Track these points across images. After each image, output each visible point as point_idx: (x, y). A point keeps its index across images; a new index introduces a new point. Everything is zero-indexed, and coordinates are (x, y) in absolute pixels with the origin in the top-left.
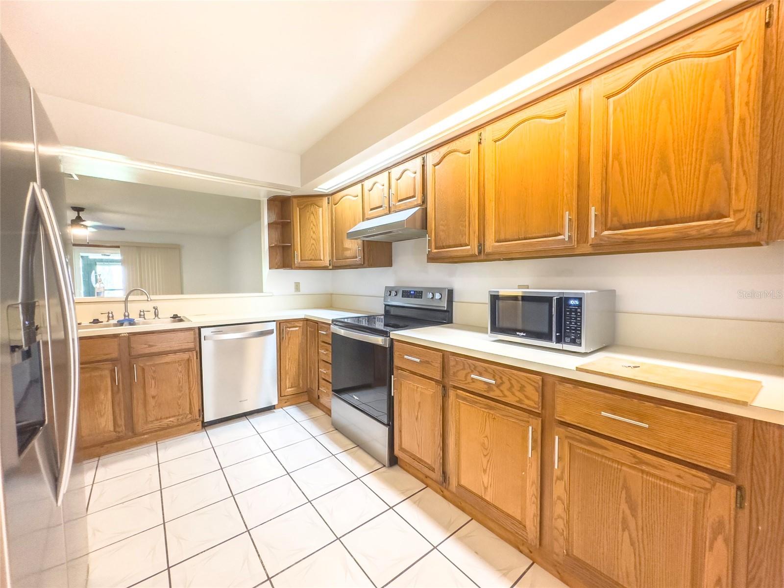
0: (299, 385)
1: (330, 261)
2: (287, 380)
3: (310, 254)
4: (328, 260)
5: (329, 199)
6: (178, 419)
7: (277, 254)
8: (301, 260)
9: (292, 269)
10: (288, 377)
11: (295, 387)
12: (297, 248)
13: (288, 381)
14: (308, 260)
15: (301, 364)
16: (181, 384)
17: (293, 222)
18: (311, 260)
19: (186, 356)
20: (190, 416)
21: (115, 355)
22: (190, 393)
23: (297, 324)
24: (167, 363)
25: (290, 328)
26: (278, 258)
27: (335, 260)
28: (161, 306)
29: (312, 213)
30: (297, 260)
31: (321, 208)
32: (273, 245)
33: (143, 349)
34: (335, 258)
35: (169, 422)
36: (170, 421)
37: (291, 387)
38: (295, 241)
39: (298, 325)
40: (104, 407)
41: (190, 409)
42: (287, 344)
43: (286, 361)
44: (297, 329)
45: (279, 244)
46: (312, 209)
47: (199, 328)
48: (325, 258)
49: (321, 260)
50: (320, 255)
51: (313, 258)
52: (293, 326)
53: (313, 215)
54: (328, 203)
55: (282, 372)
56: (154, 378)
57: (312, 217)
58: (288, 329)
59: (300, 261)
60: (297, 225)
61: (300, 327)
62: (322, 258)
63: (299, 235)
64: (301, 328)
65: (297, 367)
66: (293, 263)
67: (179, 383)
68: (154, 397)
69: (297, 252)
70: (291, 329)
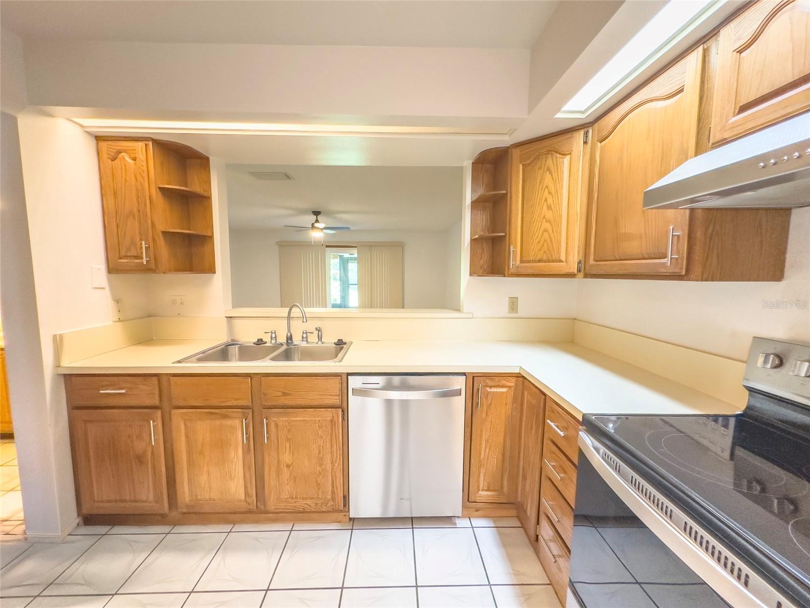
0: (502, 488)
1: (579, 263)
2: (482, 475)
3: (540, 250)
4: (576, 261)
5: (586, 134)
6: (317, 504)
7: (483, 251)
8: (522, 261)
9: (504, 276)
10: (482, 471)
11: (494, 491)
12: (516, 238)
13: (482, 478)
14: (534, 261)
15: (508, 454)
16: (321, 455)
17: (511, 193)
18: (540, 261)
19: (328, 414)
20: (331, 503)
22: (332, 469)
23: (504, 382)
24: (305, 422)
25: (491, 387)
26: (484, 259)
27: (592, 262)
28: (326, 325)
29: (549, 170)
30: (514, 261)
31: (568, 157)
32: (477, 236)
33: (277, 397)
34: (592, 257)
35: (305, 506)
36: (306, 504)
37: (488, 490)
38: (513, 226)
39: (508, 384)
40: (234, 468)
41: (333, 492)
42: (484, 415)
43: (481, 444)
44: (504, 390)
45: (487, 234)
46: (549, 162)
47: (348, 375)
48: (571, 258)
49: (561, 261)
50: (559, 252)
51: (545, 258)
52: (496, 384)
53: (551, 173)
54: (585, 143)
55: (472, 462)
56: (288, 440)
57: (548, 179)
58: (488, 389)
59: (518, 263)
60: (517, 196)
61: (510, 387)
62: (563, 258)
63: (520, 215)
64: (513, 389)
65: (500, 457)
66: (506, 267)
67: (319, 452)
68: (288, 466)
69: (515, 247)
70: (493, 390)
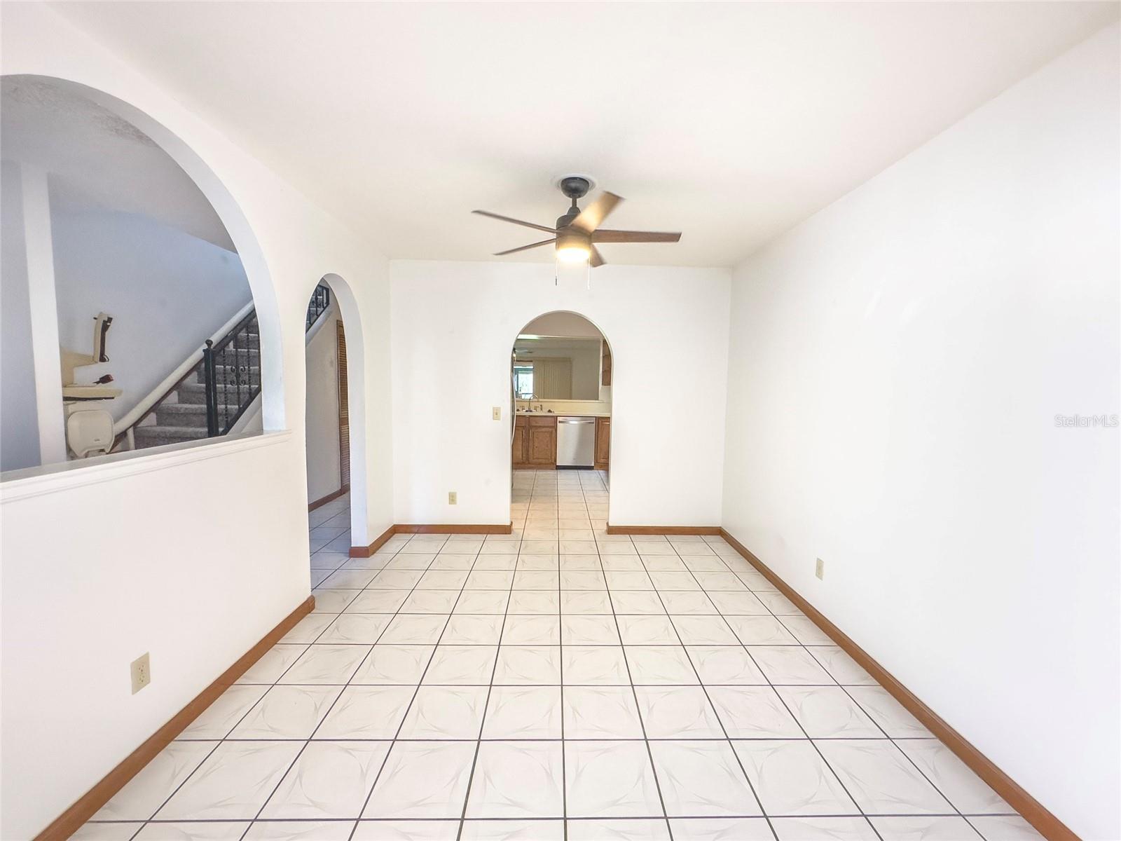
6: (546, 461)
19: (550, 430)
20: (550, 460)
21: (523, 425)
24: (542, 432)
28: (544, 405)
33: (534, 424)
35: (542, 461)
37: (604, 459)
41: (551, 457)
47: (557, 416)
56: (537, 438)
67: (547, 443)
68: (537, 447)
